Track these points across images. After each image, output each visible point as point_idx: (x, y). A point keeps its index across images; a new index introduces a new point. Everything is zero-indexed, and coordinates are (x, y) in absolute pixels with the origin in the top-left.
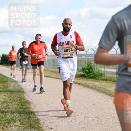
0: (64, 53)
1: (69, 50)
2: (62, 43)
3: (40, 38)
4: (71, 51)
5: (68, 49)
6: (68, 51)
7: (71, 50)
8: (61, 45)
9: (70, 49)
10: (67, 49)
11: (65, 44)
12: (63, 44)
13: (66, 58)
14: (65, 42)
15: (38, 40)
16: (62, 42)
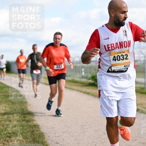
0: (113, 62)
1: (121, 58)
2: (110, 46)
3: (59, 39)
4: (126, 59)
5: (120, 55)
6: (120, 60)
7: (125, 57)
8: (109, 50)
9: (124, 55)
10: (118, 55)
11: (116, 47)
12: (113, 48)
13: (114, 72)
14: (117, 43)
15: (57, 41)
16: (111, 44)
